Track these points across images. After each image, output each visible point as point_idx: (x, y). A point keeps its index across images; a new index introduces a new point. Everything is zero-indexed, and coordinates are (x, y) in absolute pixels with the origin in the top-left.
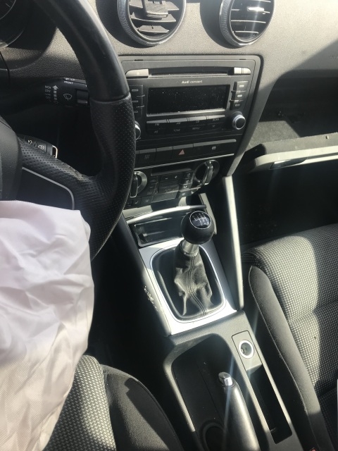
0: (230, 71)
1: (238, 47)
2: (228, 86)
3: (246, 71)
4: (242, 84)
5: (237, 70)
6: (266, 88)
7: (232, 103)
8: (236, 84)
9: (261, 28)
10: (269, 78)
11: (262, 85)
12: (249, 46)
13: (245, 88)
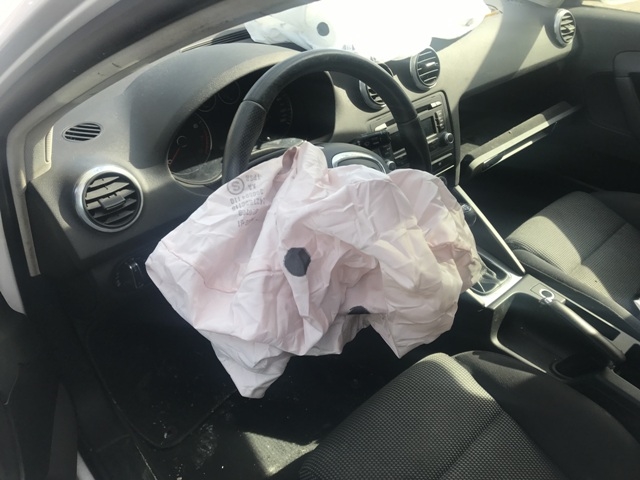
0: (429, 107)
1: (427, 90)
2: (432, 117)
3: (438, 103)
4: (439, 113)
5: (433, 105)
6: (455, 111)
7: (439, 127)
8: (436, 114)
9: (436, 74)
10: (454, 103)
11: (452, 109)
12: (434, 86)
13: (442, 115)
